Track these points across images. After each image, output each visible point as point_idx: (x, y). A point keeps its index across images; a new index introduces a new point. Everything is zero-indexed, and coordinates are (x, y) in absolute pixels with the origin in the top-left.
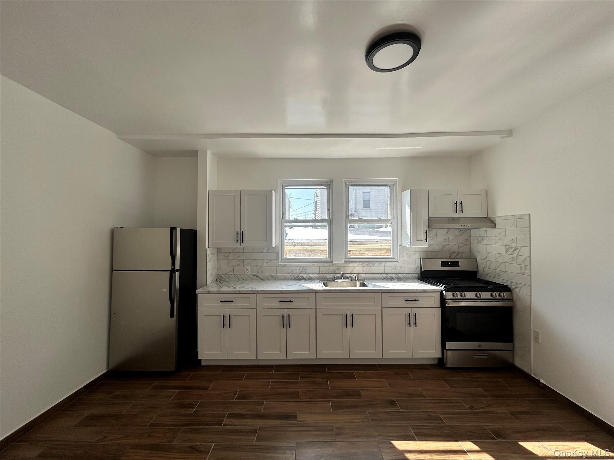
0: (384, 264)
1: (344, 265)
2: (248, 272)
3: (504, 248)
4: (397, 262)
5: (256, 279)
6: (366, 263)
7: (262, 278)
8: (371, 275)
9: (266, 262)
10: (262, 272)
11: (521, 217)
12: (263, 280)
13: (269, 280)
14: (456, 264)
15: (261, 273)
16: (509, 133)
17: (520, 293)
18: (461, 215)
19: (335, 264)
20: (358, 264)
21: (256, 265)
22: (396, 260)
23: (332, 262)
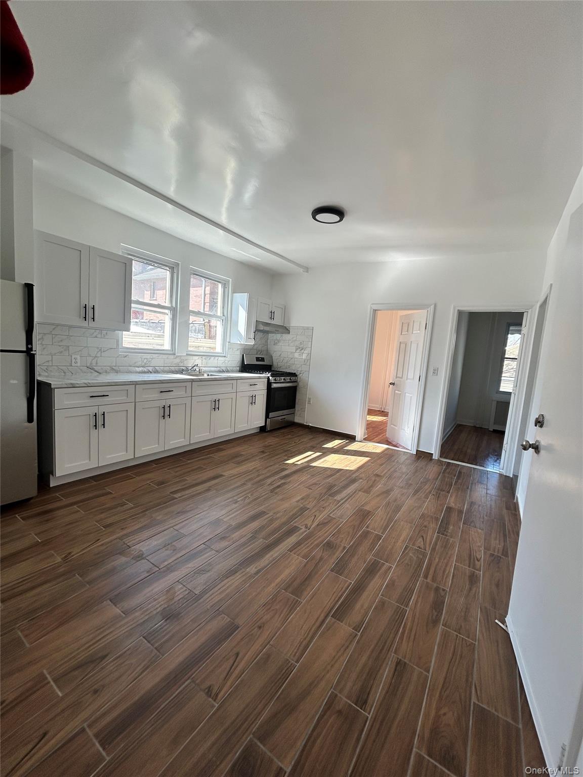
0: (217, 358)
1: (187, 358)
2: (76, 363)
3: (294, 348)
4: (225, 357)
5: (91, 372)
6: (204, 357)
7: (99, 371)
8: (209, 368)
9: (102, 351)
10: (97, 363)
11: (308, 328)
12: (100, 373)
13: (109, 373)
14: (263, 360)
15: (95, 365)
16: (307, 269)
17: (302, 377)
18: (272, 322)
19: (177, 357)
20: (198, 357)
21: (88, 354)
22: (224, 355)
23: (175, 354)
